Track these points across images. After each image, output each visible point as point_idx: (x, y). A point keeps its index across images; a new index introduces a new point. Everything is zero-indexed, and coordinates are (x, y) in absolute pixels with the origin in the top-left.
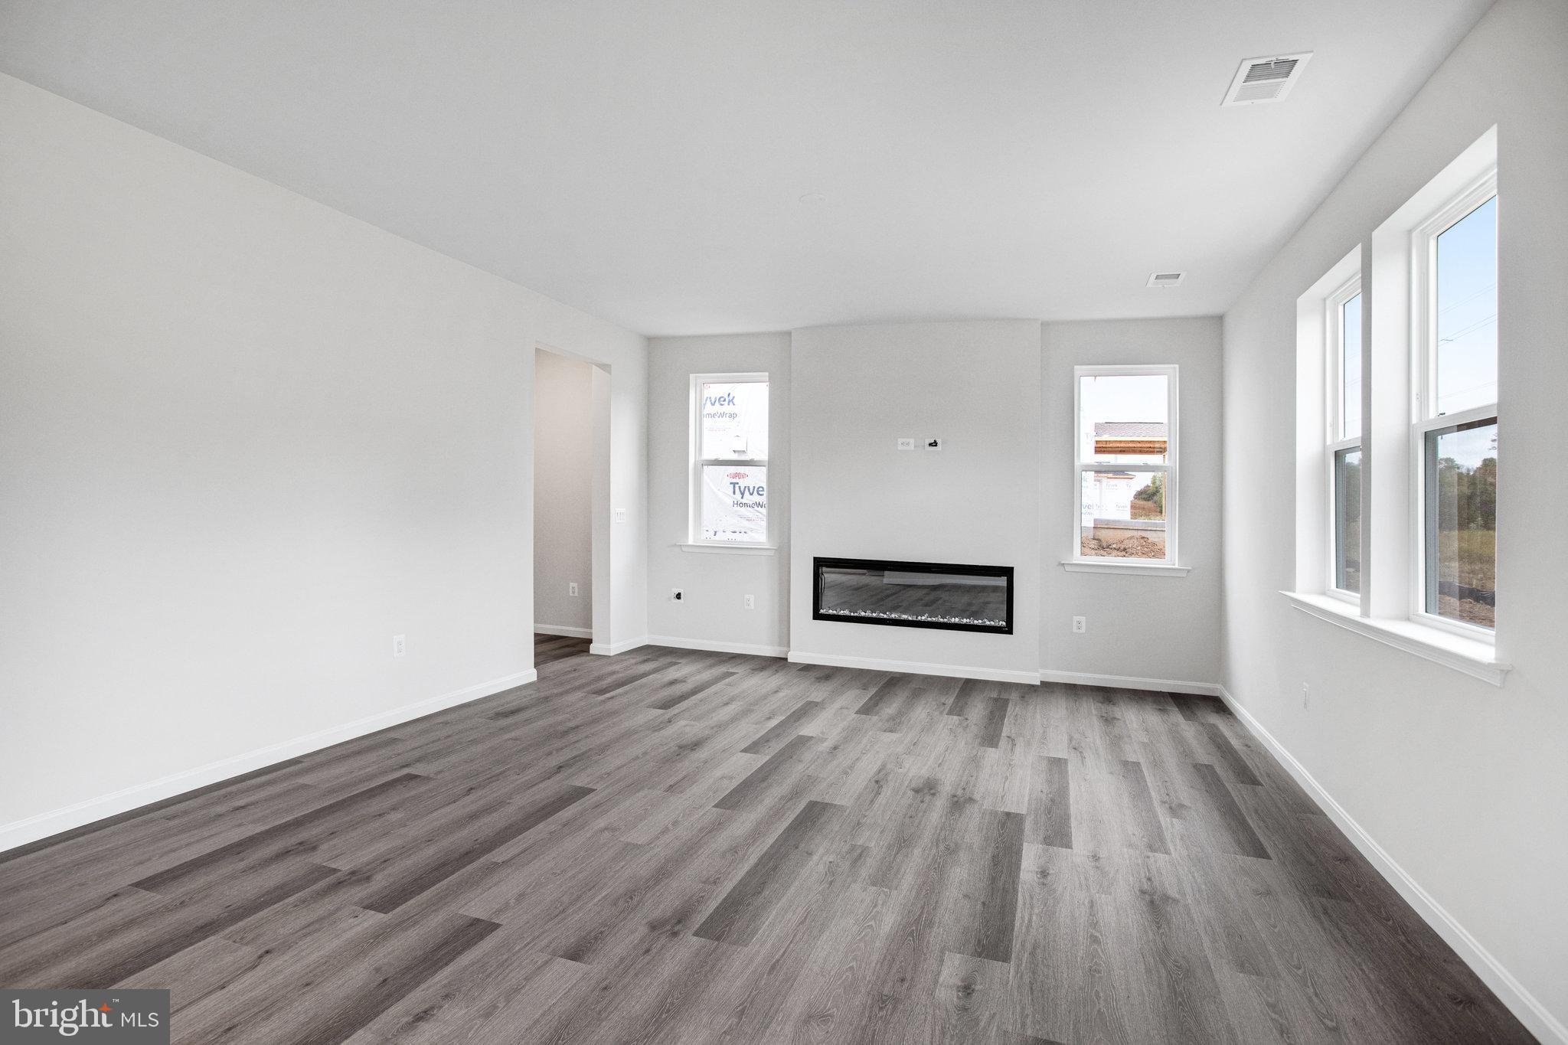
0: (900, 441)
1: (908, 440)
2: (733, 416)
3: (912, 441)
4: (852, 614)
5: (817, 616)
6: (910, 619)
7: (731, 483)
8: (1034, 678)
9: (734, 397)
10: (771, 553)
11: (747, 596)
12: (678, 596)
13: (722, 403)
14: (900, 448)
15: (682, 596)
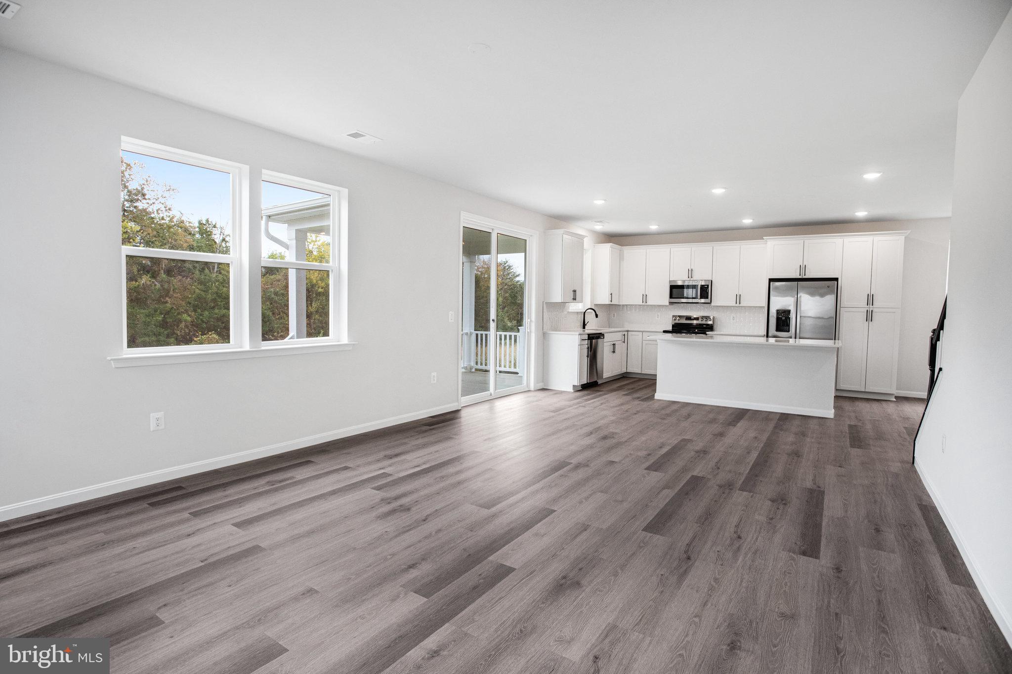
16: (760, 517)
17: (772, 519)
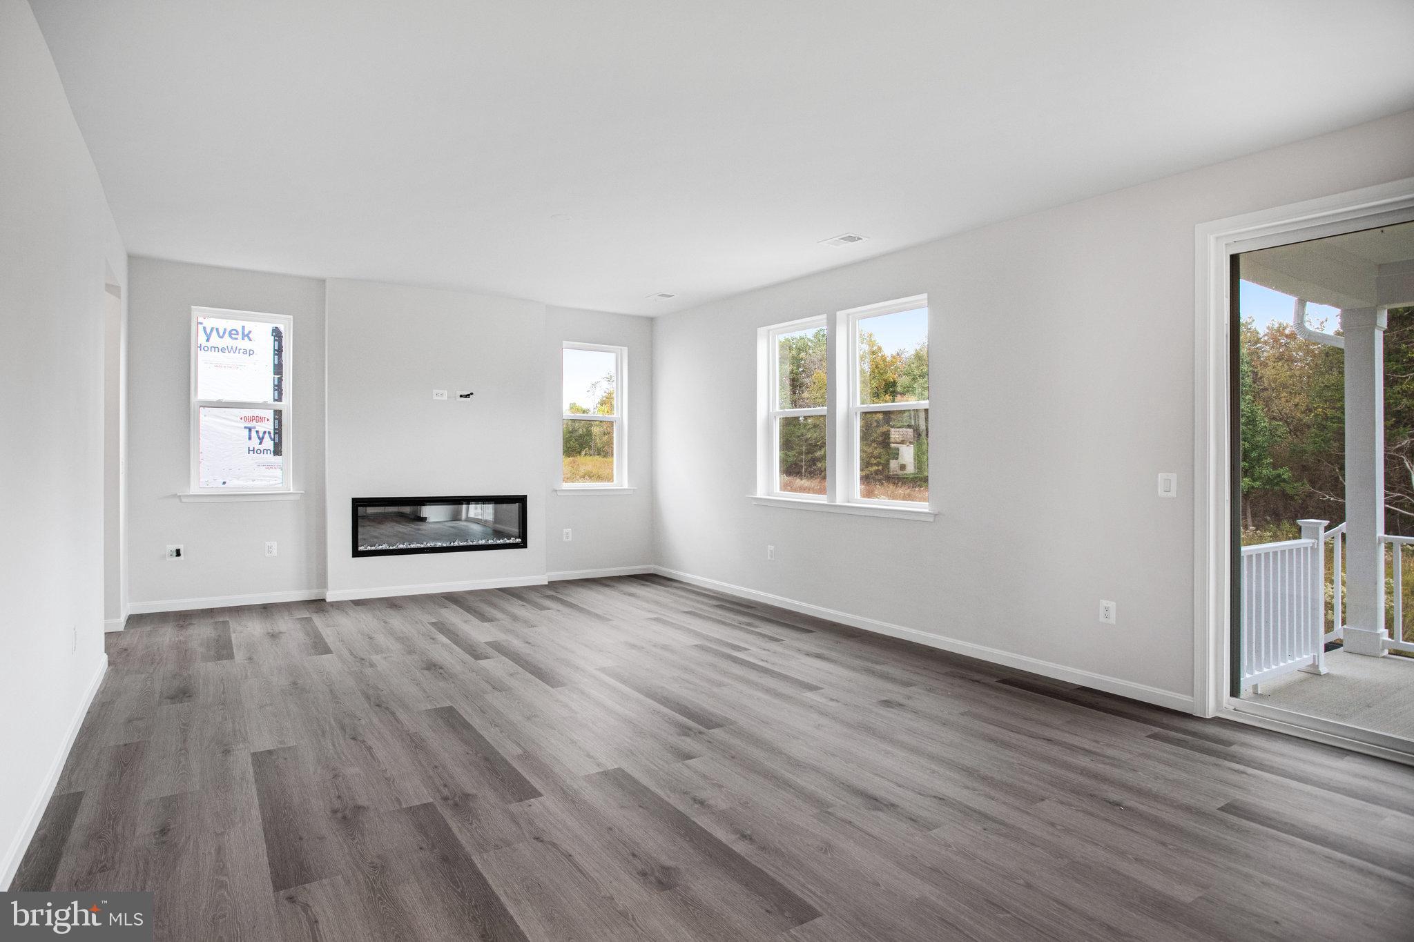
0: (435, 391)
1: (442, 391)
2: (251, 353)
3: (446, 392)
4: (391, 548)
5: (357, 553)
6: (445, 545)
7: (245, 428)
8: (543, 580)
9: (250, 332)
10: (297, 497)
11: (268, 543)
12: (178, 553)
13: (234, 336)
14: (435, 398)
15: (182, 552)
16: (352, 771)
17: (336, 776)
